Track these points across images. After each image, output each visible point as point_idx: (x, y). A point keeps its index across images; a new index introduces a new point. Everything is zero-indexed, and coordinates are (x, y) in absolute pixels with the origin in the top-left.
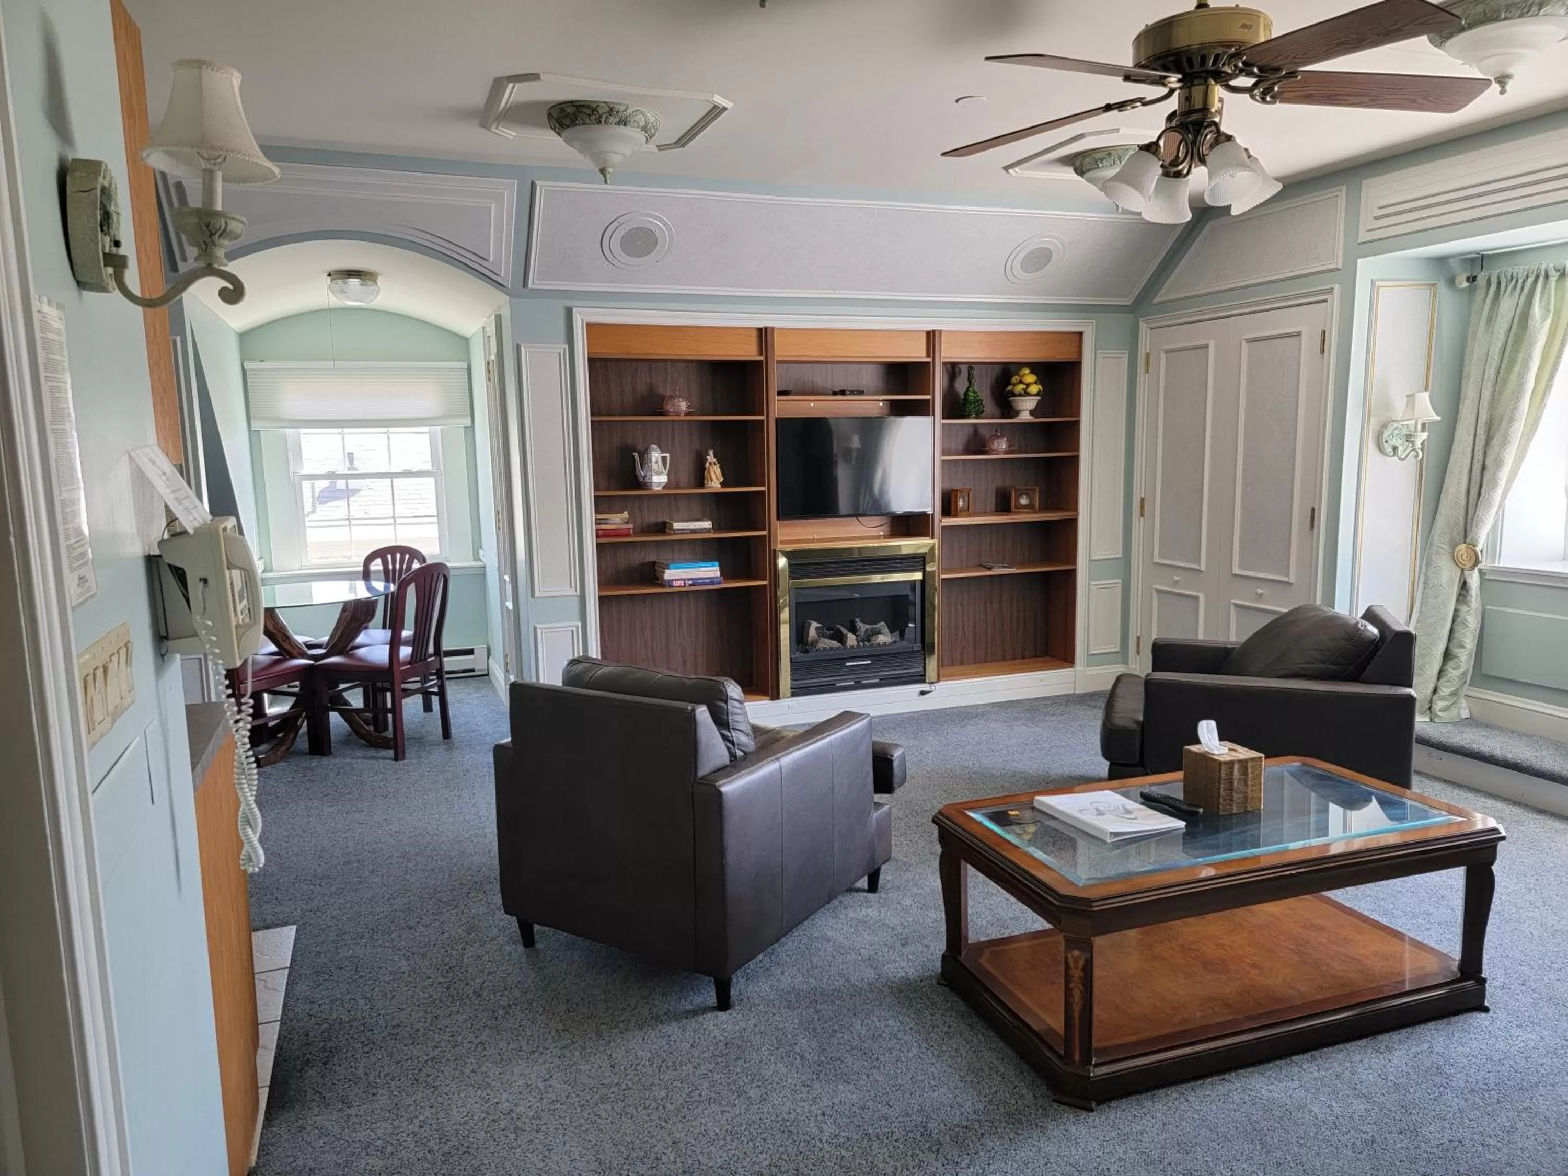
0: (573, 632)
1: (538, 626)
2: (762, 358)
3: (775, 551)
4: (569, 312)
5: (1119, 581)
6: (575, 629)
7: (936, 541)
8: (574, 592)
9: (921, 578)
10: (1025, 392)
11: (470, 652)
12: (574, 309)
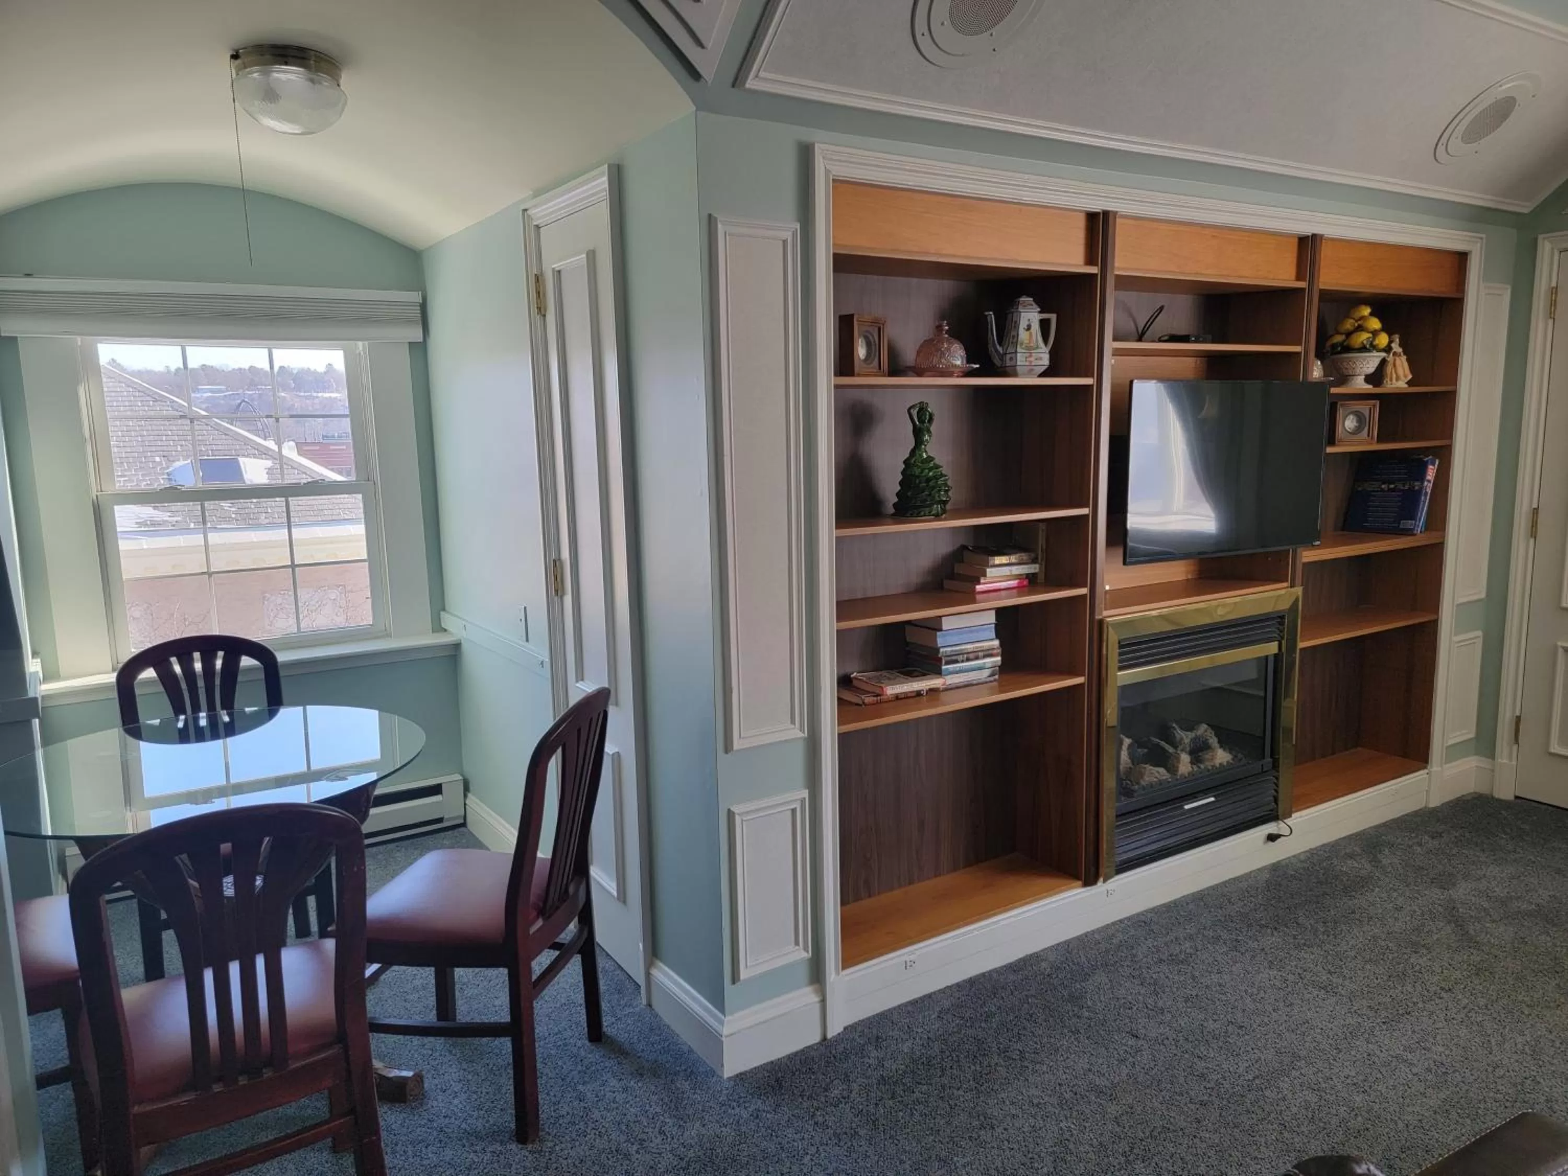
0: (794, 811)
1: (735, 809)
2: (1094, 270)
3: (1101, 622)
4: (806, 154)
5: (1479, 633)
6: (797, 805)
7: (1299, 590)
8: (797, 733)
9: (1276, 651)
10: (1371, 344)
11: (436, 790)
12: (816, 145)
